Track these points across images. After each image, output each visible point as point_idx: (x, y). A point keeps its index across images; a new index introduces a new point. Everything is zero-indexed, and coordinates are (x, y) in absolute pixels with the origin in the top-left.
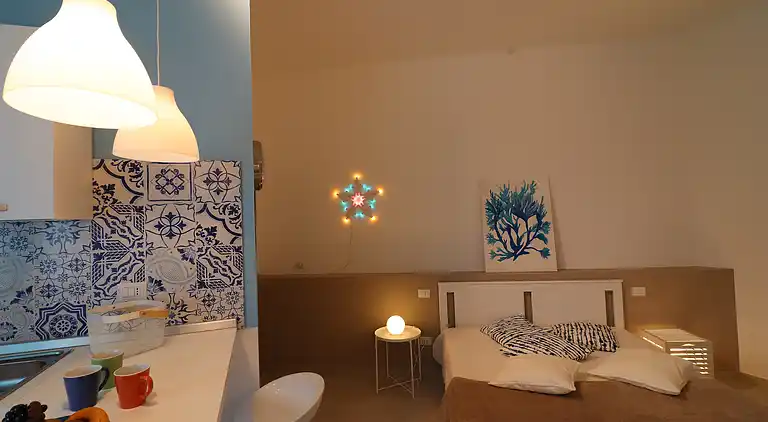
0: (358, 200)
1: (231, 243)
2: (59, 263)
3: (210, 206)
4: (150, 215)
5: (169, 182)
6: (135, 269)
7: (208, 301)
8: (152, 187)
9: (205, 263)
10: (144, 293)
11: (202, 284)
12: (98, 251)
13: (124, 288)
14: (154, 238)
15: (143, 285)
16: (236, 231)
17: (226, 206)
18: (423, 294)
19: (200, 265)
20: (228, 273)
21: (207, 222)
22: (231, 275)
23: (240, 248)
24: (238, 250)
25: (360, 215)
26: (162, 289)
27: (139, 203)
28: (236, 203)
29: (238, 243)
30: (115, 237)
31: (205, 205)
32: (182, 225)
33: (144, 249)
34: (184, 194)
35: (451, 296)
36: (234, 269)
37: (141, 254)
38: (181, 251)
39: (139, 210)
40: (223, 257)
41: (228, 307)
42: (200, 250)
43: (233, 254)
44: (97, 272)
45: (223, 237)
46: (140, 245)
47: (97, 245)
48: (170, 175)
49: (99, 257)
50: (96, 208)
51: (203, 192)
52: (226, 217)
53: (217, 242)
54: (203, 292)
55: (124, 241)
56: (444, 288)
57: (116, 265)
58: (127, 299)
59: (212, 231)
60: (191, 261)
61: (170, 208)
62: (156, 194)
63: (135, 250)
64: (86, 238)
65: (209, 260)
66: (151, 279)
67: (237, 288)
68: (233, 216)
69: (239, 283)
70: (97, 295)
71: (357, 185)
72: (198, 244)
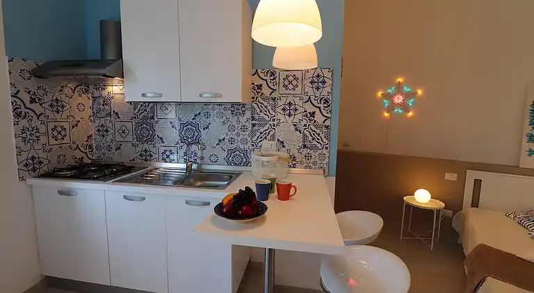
0: (399, 99)
1: (324, 122)
2: (236, 126)
3: (312, 98)
4: (281, 103)
5: (290, 83)
6: (271, 134)
7: (308, 157)
8: (281, 85)
9: (308, 134)
10: (274, 148)
11: (305, 146)
12: (254, 122)
13: (265, 144)
14: (280, 116)
15: (274, 143)
16: (328, 115)
17: (322, 99)
18: (451, 177)
19: (304, 135)
20: (320, 141)
21: (310, 109)
22: (322, 143)
23: (328, 126)
24: (327, 127)
25: (398, 110)
26: (284, 146)
27: (274, 95)
28: (328, 97)
29: (328, 123)
30: (262, 114)
31: (310, 98)
32: (296, 110)
33: (275, 123)
34: (298, 90)
35: (478, 183)
36: (324, 139)
37: (274, 125)
38: (295, 125)
39: (274, 99)
40: (318, 131)
41: (319, 162)
42: (305, 125)
43: (324, 130)
44: (253, 134)
45: (319, 118)
46: (274, 120)
47: (253, 119)
48: (291, 78)
49: (254, 125)
50: (253, 98)
51: (309, 89)
52: (322, 106)
53: (315, 121)
54: (305, 151)
55: (266, 117)
56: (471, 176)
57: (262, 130)
58: (268, 149)
59: (313, 114)
60: (300, 132)
61: (290, 99)
62: (283, 90)
63: (272, 123)
64: (248, 114)
65: (310, 132)
66: (278, 140)
67: (325, 151)
68: (325, 105)
69: (326, 148)
70: (253, 145)
71: (399, 86)
72: (304, 122)
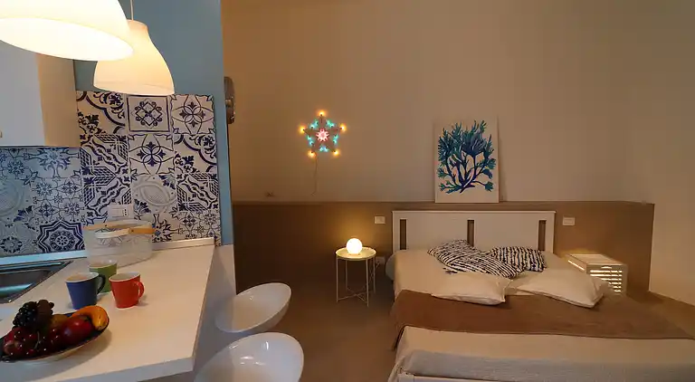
0: (323, 136)
1: (207, 171)
2: (54, 185)
3: (186, 137)
4: (133, 144)
5: (148, 114)
7: (189, 222)
8: (133, 118)
9: (185, 189)
10: (131, 214)
11: (182, 207)
12: (88, 176)
13: (114, 209)
14: (137, 165)
15: (130, 206)
16: (210, 160)
17: (201, 137)
18: (379, 220)
19: (180, 190)
20: (205, 197)
21: (184, 152)
22: (208, 199)
23: (215, 175)
24: (213, 177)
25: (324, 149)
26: (147, 211)
27: (122, 133)
28: (211, 135)
29: (214, 171)
30: (102, 164)
31: (182, 136)
32: (162, 154)
33: (129, 175)
34: (163, 125)
35: (403, 223)
36: (210, 194)
37: (127, 179)
38: (163, 177)
39: (122, 139)
40: (201, 184)
41: (206, 227)
42: (179, 177)
43: (209, 181)
44: (88, 195)
45: (199, 165)
46: (125, 171)
47: (86, 171)
48: (148, 108)
49: (88, 181)
50: (82, 137)
51: (180, 124)
52: (202, 147)
53: (194, 170)
54: (183, 214)
55: (111, 168)
56: (397, 216)
57: (105, 188)
58: (117, 218)
59: (189, 160)
60: (172, 186)
61: (150, 138)
62: (136, 125)
63: (121, 175)
64: (76, 164)
65: (188, 186)
66: (136, 201)
67: (213, 211)
68: (208, 147)
69: (216, 206)
70: (90, 214)
71: (322, 121)
72: (178, 172)
